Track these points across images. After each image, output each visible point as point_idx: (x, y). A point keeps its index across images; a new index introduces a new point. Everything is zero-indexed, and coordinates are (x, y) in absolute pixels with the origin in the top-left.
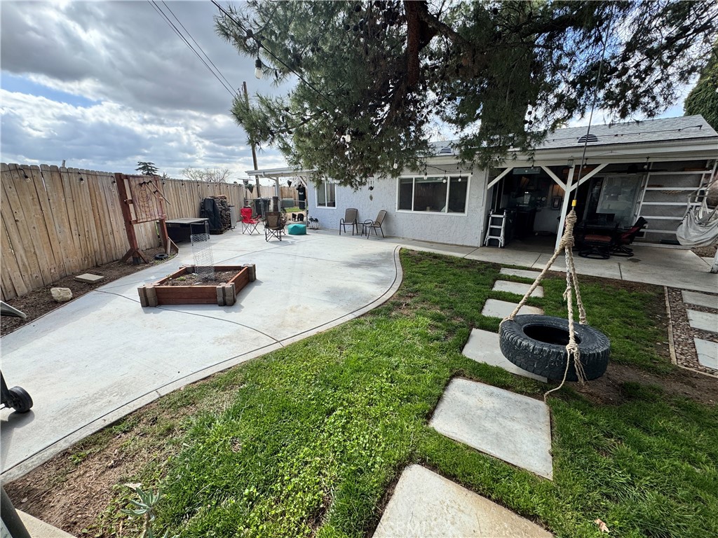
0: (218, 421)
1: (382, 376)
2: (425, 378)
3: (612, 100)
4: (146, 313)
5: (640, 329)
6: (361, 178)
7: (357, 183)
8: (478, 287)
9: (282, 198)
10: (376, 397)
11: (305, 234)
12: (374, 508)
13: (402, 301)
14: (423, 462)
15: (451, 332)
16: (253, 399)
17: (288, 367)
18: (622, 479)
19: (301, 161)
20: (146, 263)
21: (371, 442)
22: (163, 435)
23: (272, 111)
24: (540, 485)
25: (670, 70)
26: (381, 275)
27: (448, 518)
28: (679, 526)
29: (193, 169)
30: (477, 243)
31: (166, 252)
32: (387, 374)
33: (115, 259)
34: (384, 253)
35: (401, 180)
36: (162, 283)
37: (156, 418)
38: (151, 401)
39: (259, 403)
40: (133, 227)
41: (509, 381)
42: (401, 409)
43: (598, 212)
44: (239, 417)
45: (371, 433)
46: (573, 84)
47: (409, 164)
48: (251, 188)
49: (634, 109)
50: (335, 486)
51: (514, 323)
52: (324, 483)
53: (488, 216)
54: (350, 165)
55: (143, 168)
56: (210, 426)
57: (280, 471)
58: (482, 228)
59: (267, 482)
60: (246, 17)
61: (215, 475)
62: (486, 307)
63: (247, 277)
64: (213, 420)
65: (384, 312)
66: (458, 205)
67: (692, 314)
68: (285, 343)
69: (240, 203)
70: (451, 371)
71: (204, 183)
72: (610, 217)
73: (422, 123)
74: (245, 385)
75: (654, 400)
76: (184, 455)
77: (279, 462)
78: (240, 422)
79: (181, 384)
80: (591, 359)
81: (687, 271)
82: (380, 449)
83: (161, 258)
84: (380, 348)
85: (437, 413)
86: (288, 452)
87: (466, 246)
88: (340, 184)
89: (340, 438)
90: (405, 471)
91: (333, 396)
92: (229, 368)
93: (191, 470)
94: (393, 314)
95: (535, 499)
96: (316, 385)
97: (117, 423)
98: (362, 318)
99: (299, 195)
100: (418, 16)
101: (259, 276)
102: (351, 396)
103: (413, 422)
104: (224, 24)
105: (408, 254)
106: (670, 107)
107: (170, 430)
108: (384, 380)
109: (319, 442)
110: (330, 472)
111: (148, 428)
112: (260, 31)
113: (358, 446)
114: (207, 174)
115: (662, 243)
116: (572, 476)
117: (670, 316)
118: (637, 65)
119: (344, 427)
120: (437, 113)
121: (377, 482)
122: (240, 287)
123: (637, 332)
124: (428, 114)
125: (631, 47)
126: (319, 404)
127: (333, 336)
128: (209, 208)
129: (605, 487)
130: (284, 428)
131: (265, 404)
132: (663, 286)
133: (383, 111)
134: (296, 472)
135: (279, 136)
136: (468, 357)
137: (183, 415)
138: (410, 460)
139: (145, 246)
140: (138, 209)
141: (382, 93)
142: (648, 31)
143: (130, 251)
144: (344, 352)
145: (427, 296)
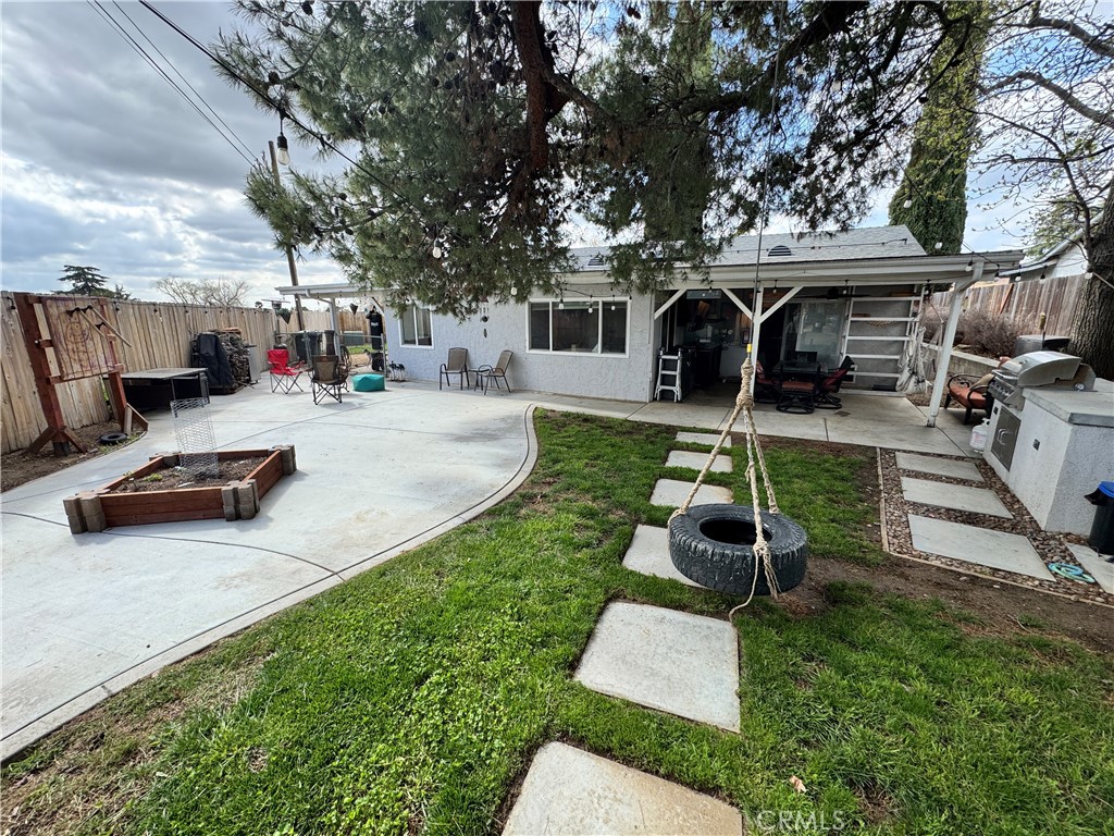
0: (223, 724)
1: (505, 612)
2: (569, 607)
3: (800, 204)
4: (81, 544)
5: (848, 508)
6: (470, 303)
7: (463, 310)
8: (646, 463)
9: (343, 330)
10: (496, 646)
11: (382, 389)
12: (489, 821)
13: (536, 491)
14: (564, 737)
15: (607, 533)
16: (290, 677)
17: (351, 614)
18: (824, 715)
19: (371, 274)
20: (80, 451)
21: (486, 718)
22: (117, 764)
23: (317, 198)
24: (722, 743)
25: (862, 172)
26: (502, 451)
27: (600, 815)
28: (885, 767)
29: (177, 279)
30: (645, 396)
31: (122, 431)
32: (512, 608)
33: (14, 448)
34: (509, 417)
35: (532, 306)
36: (113, 488)
37: (102, 736)
38: (91, 706)
39: (300, 681)
40: (54, 390)
41: (686, 597)
42: (532, 660)
43: (797, 349)
44: (263, 710)
45: (487, 704)
46: (753, 181)
47: (541, 282)
48: (286, 315)
49: (825, 218)
50: (427, 797)
51: (687, 518)
52: (410, 797)
53: (657, 358)
54: (450, 282)
55: (76, 277)
56: (208, 733)
57: (337, 790)
58: (650, 375)
59: (314, 812)
60: (265, 53)
61: (218, 819)
62: (656, 491)
63: (279, 468)
64: (215, 723)
65: (508, 510)
66: (615, 343)
67: (906, 482)
68: (347, 575)
69: (267, 340)
70: (606, 592)
71: (197, 307)
72: (812, 356)
73: (557, 223)
74: (275, 655)
75: (862, 602)
76: (159, 794)
77: (334, 775)
78: (266, 720)
79: (154, 668)
80: (785, 561)
81: (902, 424)
82: (500, 728)
83: (113, 442)
84: (502, 569)
85: (585, 657)
86: (350, 756)
87: (631, 402)
88: (436, 311)
89: (438, 720)
90: (537, 756)
91: (426, 653)
92: (245, 629)
93: (171, 819)
94: (523, 512)
95: (716, 764)
96: (399, 639)
97: (20, 756)
98: (474, 524)
99: (372, 327)
100: (540, 75)
101: (301, 463)
102: (455, 650)
103: (550, 677)
104: (229, 59)
105: (546, 417)
106: (864, 218)
107: (130, 753)
108: (507, 619)
109: (402, 732)
110: (421, 777)
111: (84, 757)
112: (293, 76)
113: (466, 727)
114: (205, 289)
115: (874, 389)
116: (764, 722)
117: (882, 488)
118: (825, 163)
119: (443, 701)
120: (578, 210)
121: (494, 779)
122: (267, 486)
123: (844, 511)
124: (565, 210)
125: (817, 139)
126: (404, 670)
127: (427, 557)
128: (208, 350)
129: (802, 731)
130: (343, 717)
131: (310, 681)
132: (875, 448)
133: (496, 205)
134: (364, 787)
135: (331, 237)
136: (630, 568)
137: (157, 721)
138: (546, 736)
139: (81, 421)
140: (65, 356)
141: (495, 178)
142: (833, 121)
143: (48, 431)
144: (445, 580)
145: (573, 481)
